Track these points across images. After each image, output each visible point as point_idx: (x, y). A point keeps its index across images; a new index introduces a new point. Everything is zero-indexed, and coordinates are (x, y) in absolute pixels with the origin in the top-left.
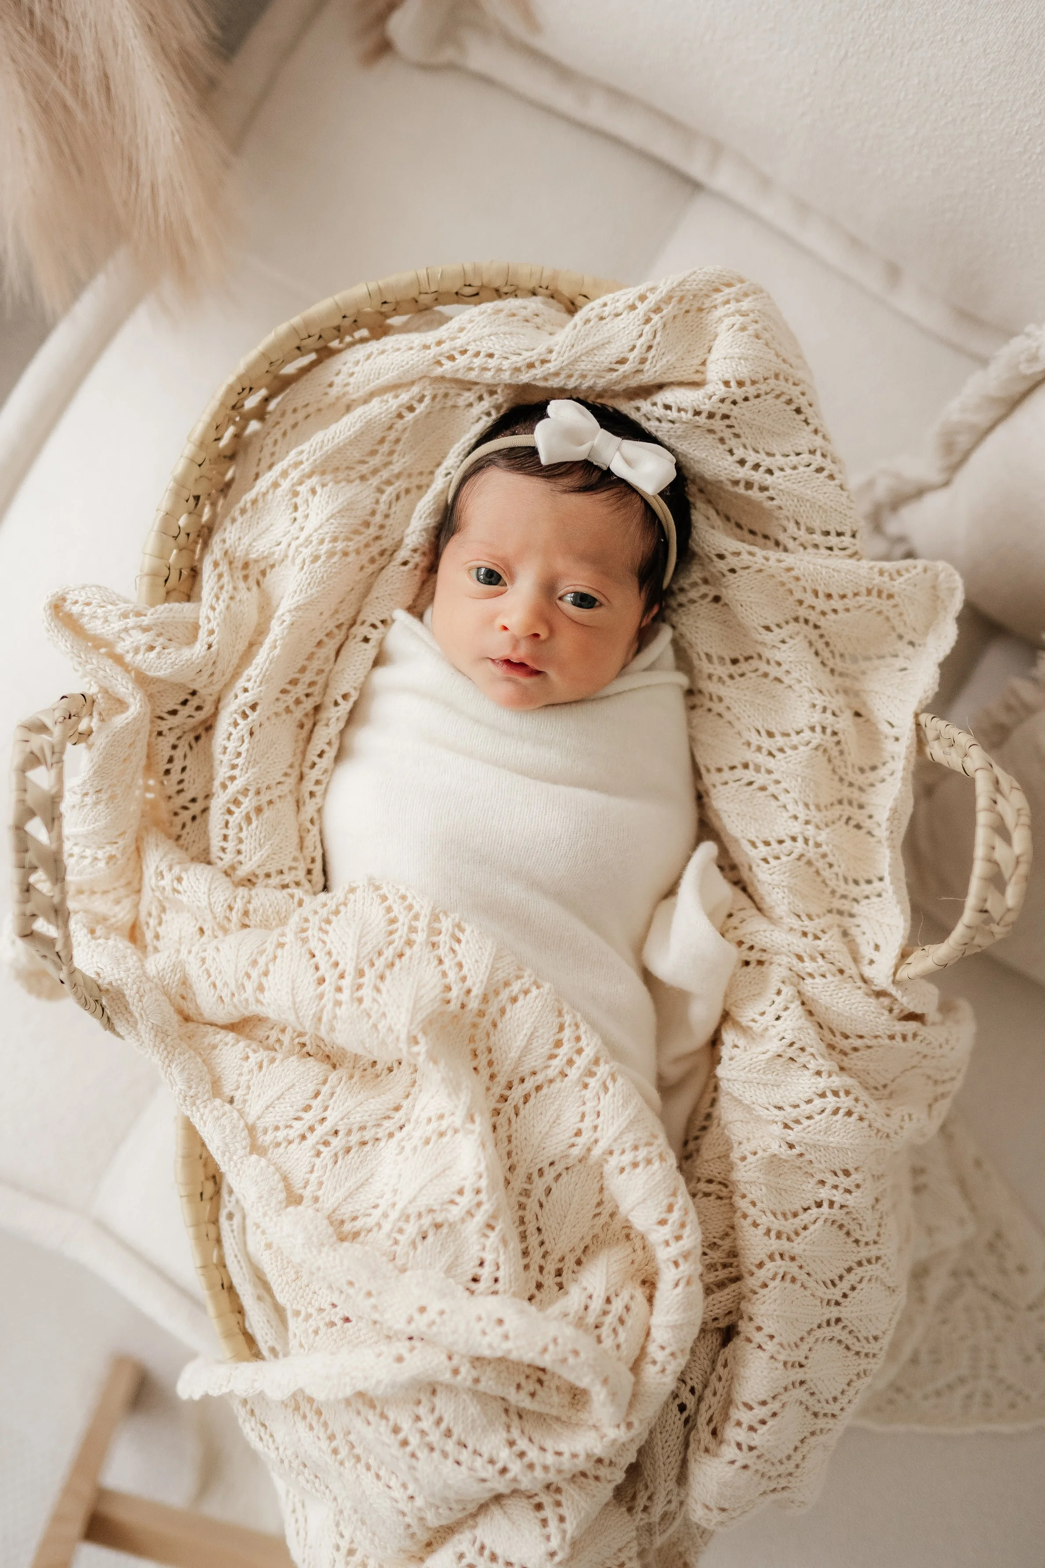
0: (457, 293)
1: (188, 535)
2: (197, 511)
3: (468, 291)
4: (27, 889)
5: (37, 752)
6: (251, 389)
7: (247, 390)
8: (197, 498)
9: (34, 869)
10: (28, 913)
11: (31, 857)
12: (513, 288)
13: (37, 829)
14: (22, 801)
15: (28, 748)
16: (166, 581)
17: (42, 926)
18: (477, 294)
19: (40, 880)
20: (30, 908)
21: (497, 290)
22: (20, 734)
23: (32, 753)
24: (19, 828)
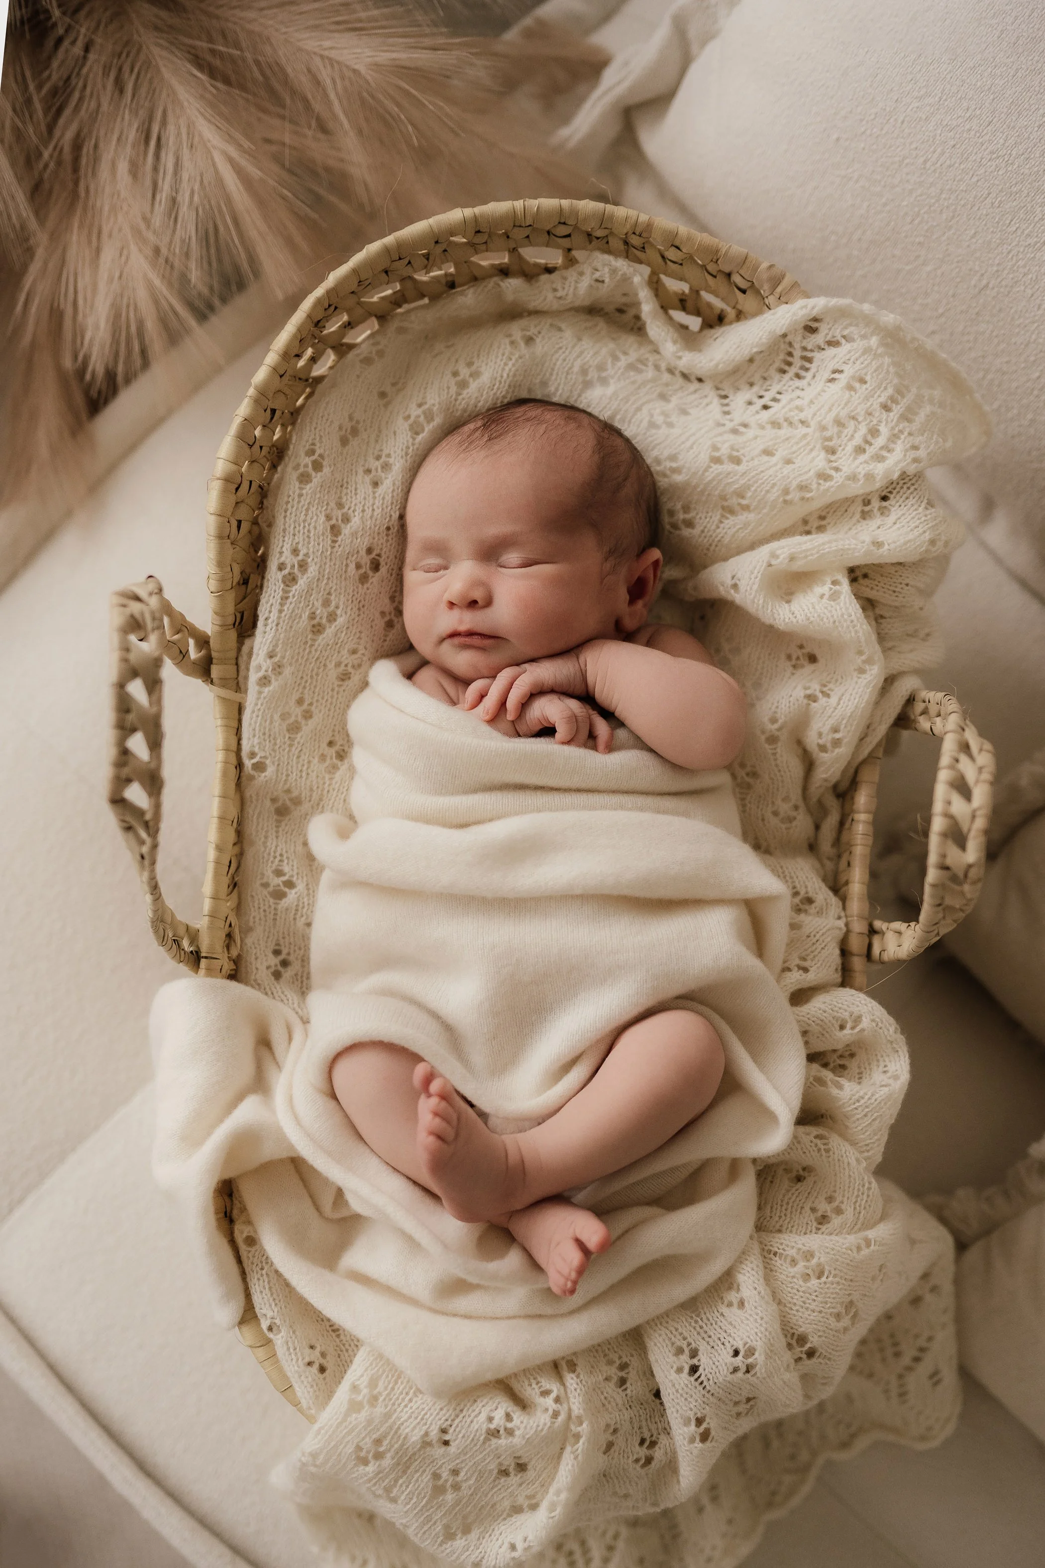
0: (549, 232)
1: (261, 447)
2: (270, 426)
3: (563, 230)
4: (124, 753)
5: (137, 616)
6: (336, 308)
7: (332, 308)
8: (273, 411)
9: (133, 730)
10: (124, 776)
11: (131, 717)
12: (606, 232)
13: (137, 689)
14: (125, 660)
15: (128, 611)
16: (237, 489)
17: (136, 794)
18: (569, 236)
19: (138, 744)
20: (126, 771)
21: (589, 235)
22: (116, 600)
23: (132, 616)
24: (121, 686)
